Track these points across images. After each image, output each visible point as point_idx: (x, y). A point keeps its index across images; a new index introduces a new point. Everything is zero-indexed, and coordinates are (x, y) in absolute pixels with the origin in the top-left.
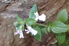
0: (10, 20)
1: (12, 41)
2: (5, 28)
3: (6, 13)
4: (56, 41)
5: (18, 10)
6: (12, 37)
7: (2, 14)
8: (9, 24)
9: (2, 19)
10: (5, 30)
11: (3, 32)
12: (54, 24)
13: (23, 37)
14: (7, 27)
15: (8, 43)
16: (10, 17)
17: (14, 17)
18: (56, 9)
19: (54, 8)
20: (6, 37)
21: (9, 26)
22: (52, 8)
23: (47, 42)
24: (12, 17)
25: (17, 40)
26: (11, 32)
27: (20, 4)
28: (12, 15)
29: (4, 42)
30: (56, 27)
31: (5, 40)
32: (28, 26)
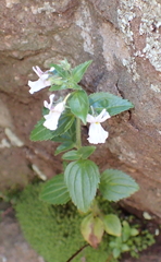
0: (75, 39)
1: (15, 54)
2: (49, 29)
3: (91, 23)
4: (43, 177)
5: (108, 57)
6: (28, 53)
7: (86, 13)
8: (61, 37)
9: (73, 14)
10: (43, 28)
11: (35, 25)
12: (88, 166)
13: (32, 92)
14: (53, 32)
15: (8, 46)
16: (83, 35)
17: (85, 46)
18: (134, 161)
19: (137, 157)
20: (21, 36)
21: (57, 37)
22: (136, 151)
23: (36, 152)
24: (82, 41)
25: (22, 68)
26: (40, 47)
27: (125, 62)
28: (89, 40)
29: (6, 34)
30: (79, 175)
31: (14, 35)
32: (64, 102)
